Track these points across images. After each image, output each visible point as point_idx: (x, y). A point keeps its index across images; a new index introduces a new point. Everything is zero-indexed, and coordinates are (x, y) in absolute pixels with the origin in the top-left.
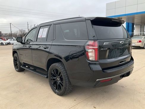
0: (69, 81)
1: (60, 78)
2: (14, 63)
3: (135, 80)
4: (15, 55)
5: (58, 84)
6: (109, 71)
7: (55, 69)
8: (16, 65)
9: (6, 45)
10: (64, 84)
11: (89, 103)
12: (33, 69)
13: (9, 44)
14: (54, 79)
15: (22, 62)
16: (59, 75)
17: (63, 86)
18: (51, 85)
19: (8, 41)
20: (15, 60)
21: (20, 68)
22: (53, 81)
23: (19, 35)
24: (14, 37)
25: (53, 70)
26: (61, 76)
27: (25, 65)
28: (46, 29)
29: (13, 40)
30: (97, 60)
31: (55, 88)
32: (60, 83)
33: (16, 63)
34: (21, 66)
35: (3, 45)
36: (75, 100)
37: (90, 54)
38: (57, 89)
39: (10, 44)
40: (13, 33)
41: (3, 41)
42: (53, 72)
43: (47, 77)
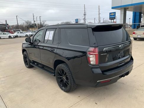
0: (74, 81)
1: (66, 77)
2: (24, 60)
3: (135, 76)
4: (25, 53)
5: (64, 82)
6: (108, 73)
7: (61, 70)
8: (26, 62)
9: (14, 38)
10: (69, 83)
11: (91, 100)
12: (41, 66)
13: (16, 37)
14: (61, 78)
15: (31, 60)
16: (65, 75)
17: (68, 84)
18: (58, 82)
19: (15, 34)
20: (25, 58)
21: (30, 64)
22: (60, 79)
23: (25, 26)
24: (21, 30)
25: (60, 70)
26: (67, 76)
27: (34, 62)
28: (52, 32)
29: (21, 33)
30: (97, 64)
31: (62, 85)
32: (66, 82)
33: (26, 60)
34: (31, 64)
35: (11, 38)
36: (79, 97)
37: (91, 59)
38: (63, 86)
39: (18, 37)
40: (20, 25)
41: (11, 35)
42: (59, 72)
43: (55, 76)
